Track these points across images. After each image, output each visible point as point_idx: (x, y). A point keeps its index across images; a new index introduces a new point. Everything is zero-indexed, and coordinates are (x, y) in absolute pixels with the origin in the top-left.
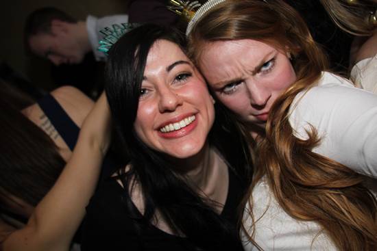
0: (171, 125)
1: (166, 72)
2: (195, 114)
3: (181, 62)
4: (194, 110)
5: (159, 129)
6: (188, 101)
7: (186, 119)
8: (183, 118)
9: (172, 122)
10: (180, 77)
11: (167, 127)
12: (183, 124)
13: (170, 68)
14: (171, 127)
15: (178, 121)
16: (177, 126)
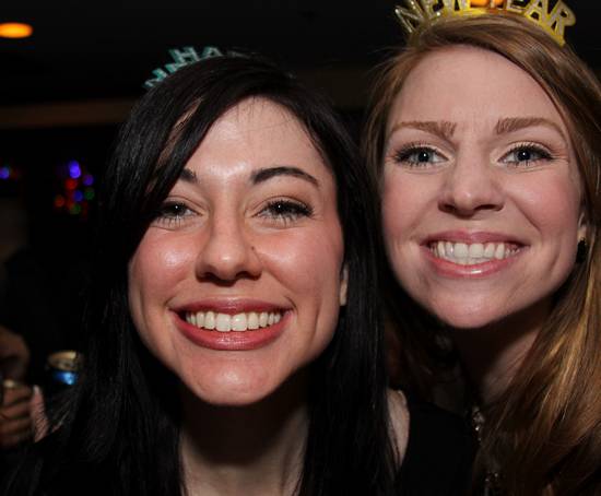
0: (211, 315)
1: (251, 183)
2: (281, 311)
3: (296, 172)
4: (281, 301)
5: (183, 313)
6: (276, 274)
7: (253, 316)
8: (248, 308)
9: (217, 309)
10: (280, 208)
11: (201, 315)
12: (240, 322)
13: (262, 176)
14: (208, 320)
15: (231, 311)
16: (223, 322)
